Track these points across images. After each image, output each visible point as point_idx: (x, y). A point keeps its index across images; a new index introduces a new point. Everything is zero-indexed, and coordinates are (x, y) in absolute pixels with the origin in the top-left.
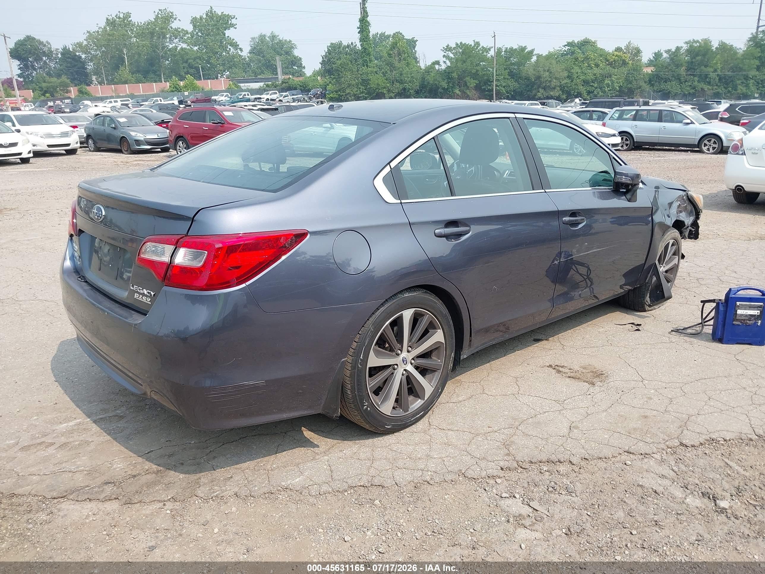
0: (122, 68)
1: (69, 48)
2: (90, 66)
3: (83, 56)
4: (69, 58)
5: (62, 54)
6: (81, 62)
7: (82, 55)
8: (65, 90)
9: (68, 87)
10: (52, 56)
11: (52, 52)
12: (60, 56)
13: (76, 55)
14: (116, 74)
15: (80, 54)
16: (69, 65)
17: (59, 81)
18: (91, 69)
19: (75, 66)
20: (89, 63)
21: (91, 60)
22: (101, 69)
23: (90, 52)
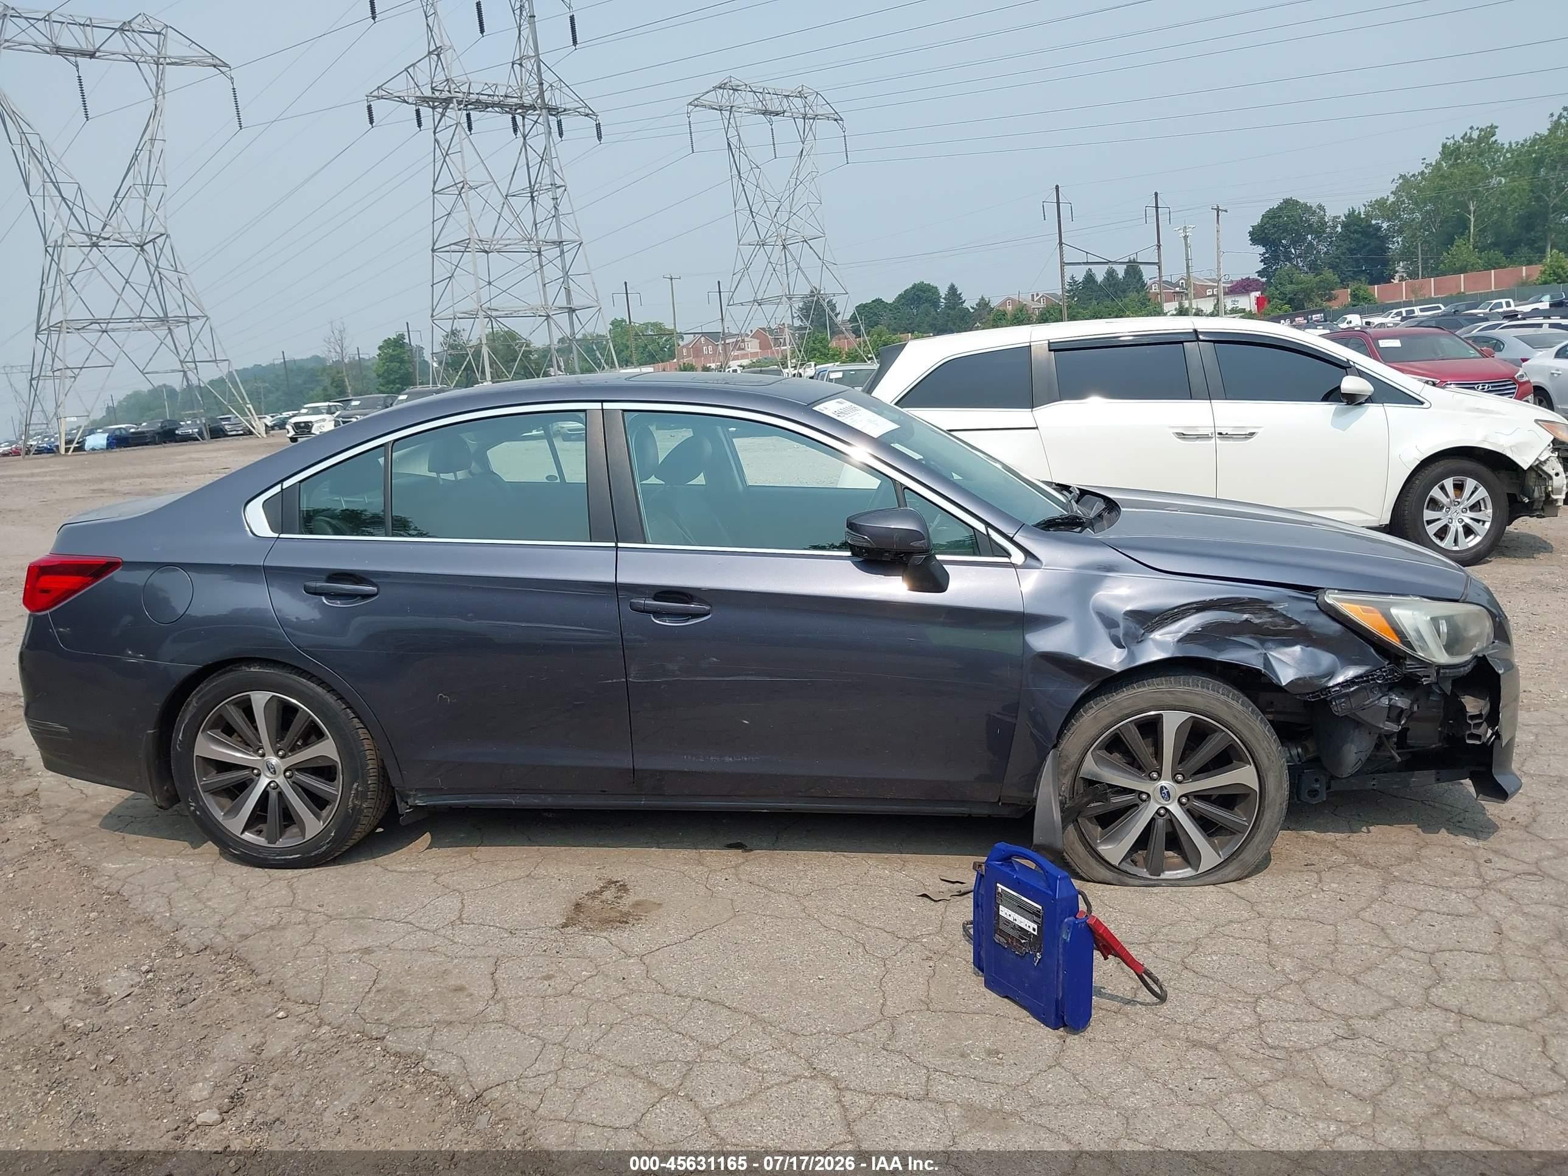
0: (1459, 242)
1: (1359, 213)
2: (1396, 245)
3: (1385, 225)
4: (1356, 232)
5: (1345, 226)
6: (1378, 238)
7: (1382, 223)
8: (1325, 295)
9: (1333, 290)
10: (1324, 232)
11: (1324, 224)
12: (1339, 229)
13: (1370, 225)
14: (1445, 254)
15: (1380, 221)
16: (1353, 246)
17: (1318, 279)
18: (1396, 249)
19: (1365, 246)
20: (1394, 237)
21: (1400, 232)
22: (1416, 247)
23: (1398, 217)
